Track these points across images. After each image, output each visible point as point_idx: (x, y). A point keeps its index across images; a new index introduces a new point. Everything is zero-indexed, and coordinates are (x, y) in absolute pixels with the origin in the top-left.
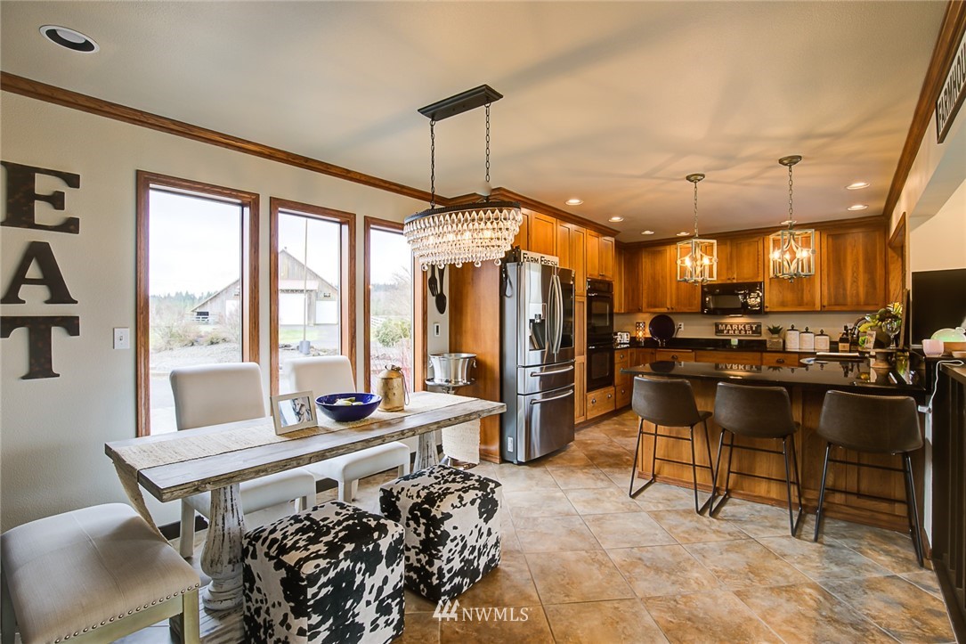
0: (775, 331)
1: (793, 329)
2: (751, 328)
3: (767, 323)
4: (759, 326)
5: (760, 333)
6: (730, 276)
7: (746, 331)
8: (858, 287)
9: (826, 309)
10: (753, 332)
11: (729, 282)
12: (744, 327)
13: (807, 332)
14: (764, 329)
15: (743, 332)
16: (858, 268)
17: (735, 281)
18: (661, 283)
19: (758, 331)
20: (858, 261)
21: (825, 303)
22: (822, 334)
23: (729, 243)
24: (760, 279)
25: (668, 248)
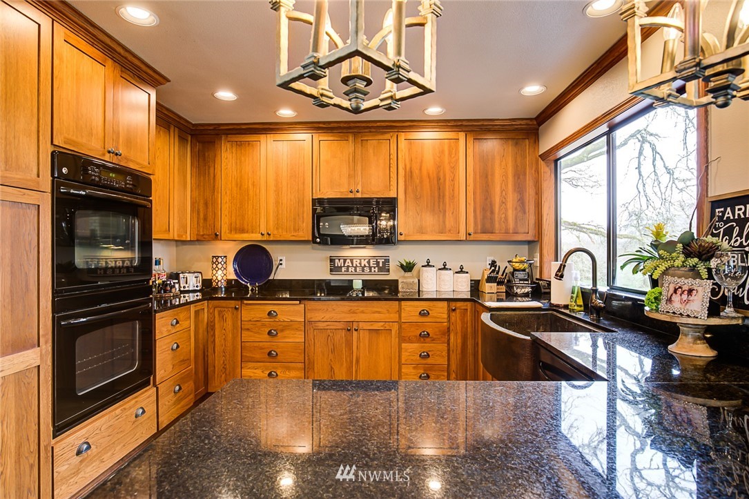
0: (408, 267)
1: (428, 265)
2: (378, 263)
3: (396, 255)
4: (387, 261)
5: (388, 270)
6: (352, 188)
7: (370, 268)
8: (506, 210)
9: (472, 238)
10: (381, 269)
11: (351, 196)
12: (369, 262)
13: (444, 268)
14: (393, 265)
15: (367, 270)
16: (506, 185)
17: (359, 195)
18: (251, 192)
19: (385, 268)
20: (507, 178)
21: (471, 230)
22: (461, 271)
23: (351, 138)
24: (392, 194)
25: (262, 138)
